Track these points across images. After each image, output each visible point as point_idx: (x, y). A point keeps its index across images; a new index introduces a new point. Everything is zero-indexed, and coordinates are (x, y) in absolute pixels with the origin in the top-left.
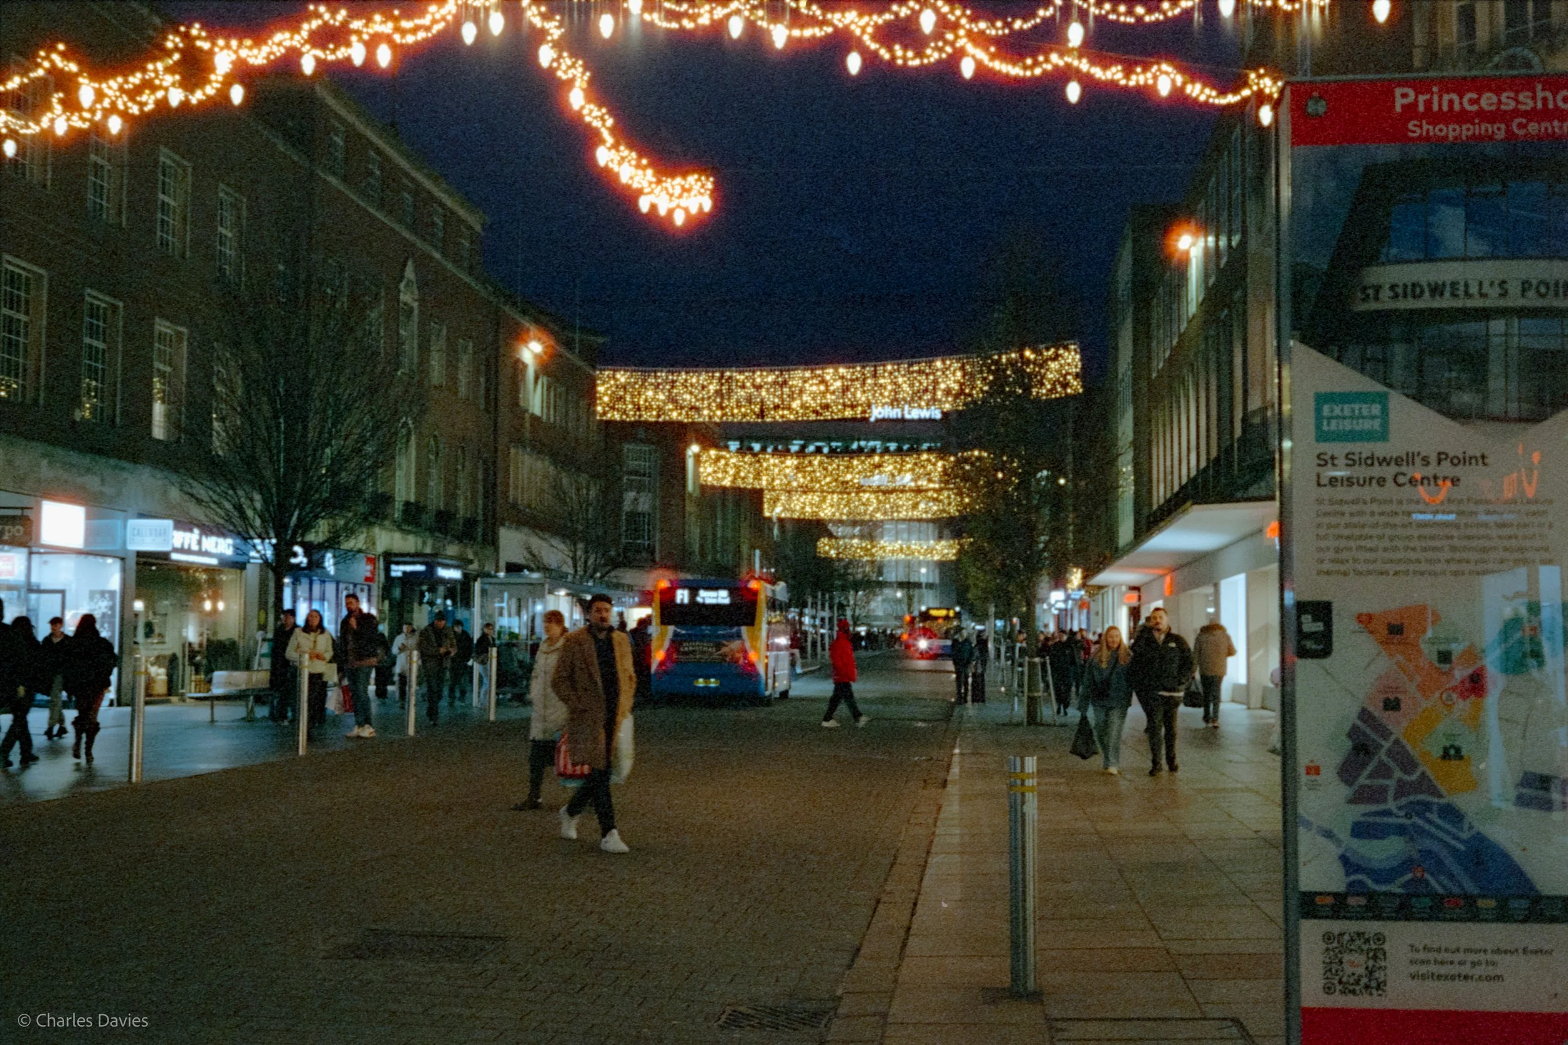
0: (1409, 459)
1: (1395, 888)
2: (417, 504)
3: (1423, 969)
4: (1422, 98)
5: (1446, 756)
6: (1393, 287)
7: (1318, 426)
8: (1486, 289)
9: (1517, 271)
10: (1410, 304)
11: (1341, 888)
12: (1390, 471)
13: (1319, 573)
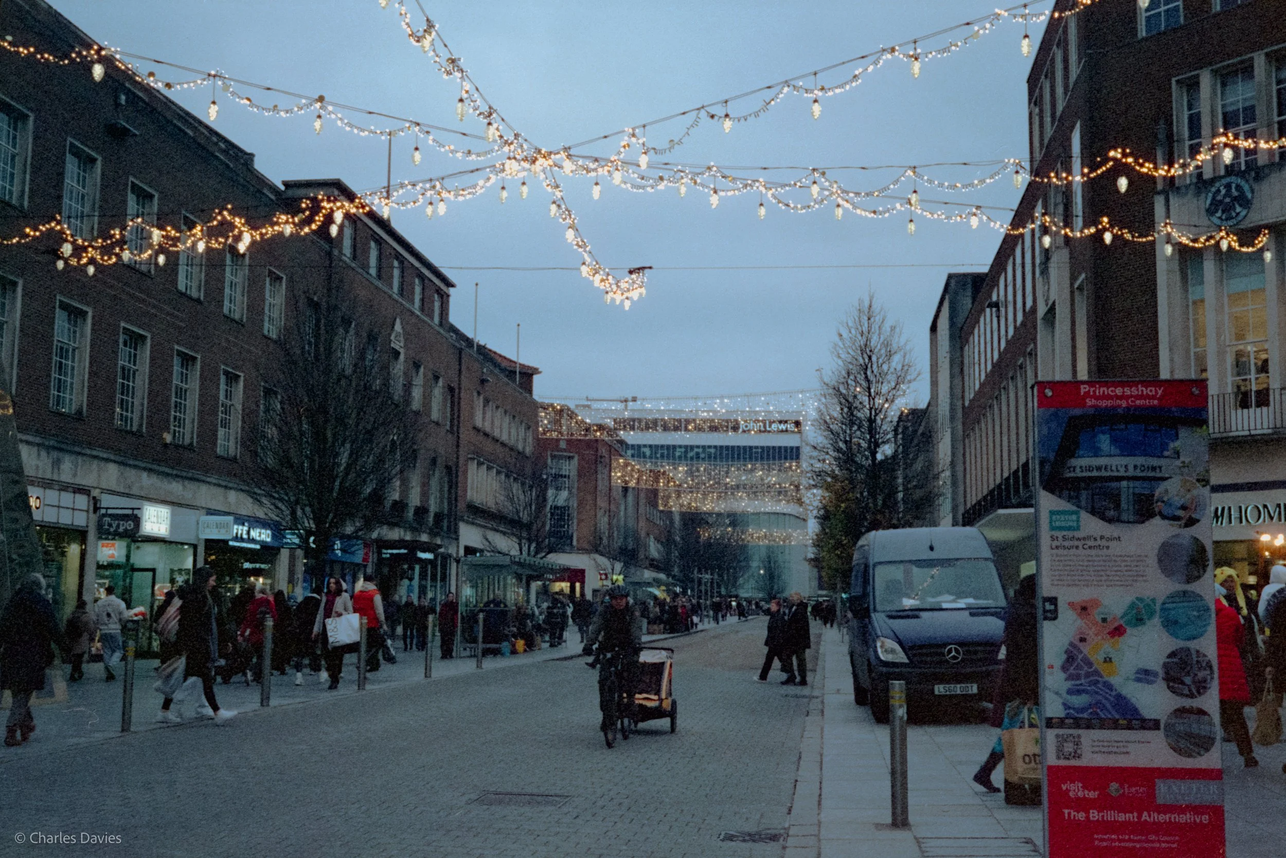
0: (1088, 538)
1: (1085, 715)
2: (401, 501)
3: (1097, 749)
4: (1092, 389)
5: (1105, 661)
6: (1081, 467)
7: (1051, 525)
8: (1119, 468)
9: (1131, 461)
10: (1089, 474)
11: (1062, 715)
12: (1080, 543)
13: (1052, 585)
